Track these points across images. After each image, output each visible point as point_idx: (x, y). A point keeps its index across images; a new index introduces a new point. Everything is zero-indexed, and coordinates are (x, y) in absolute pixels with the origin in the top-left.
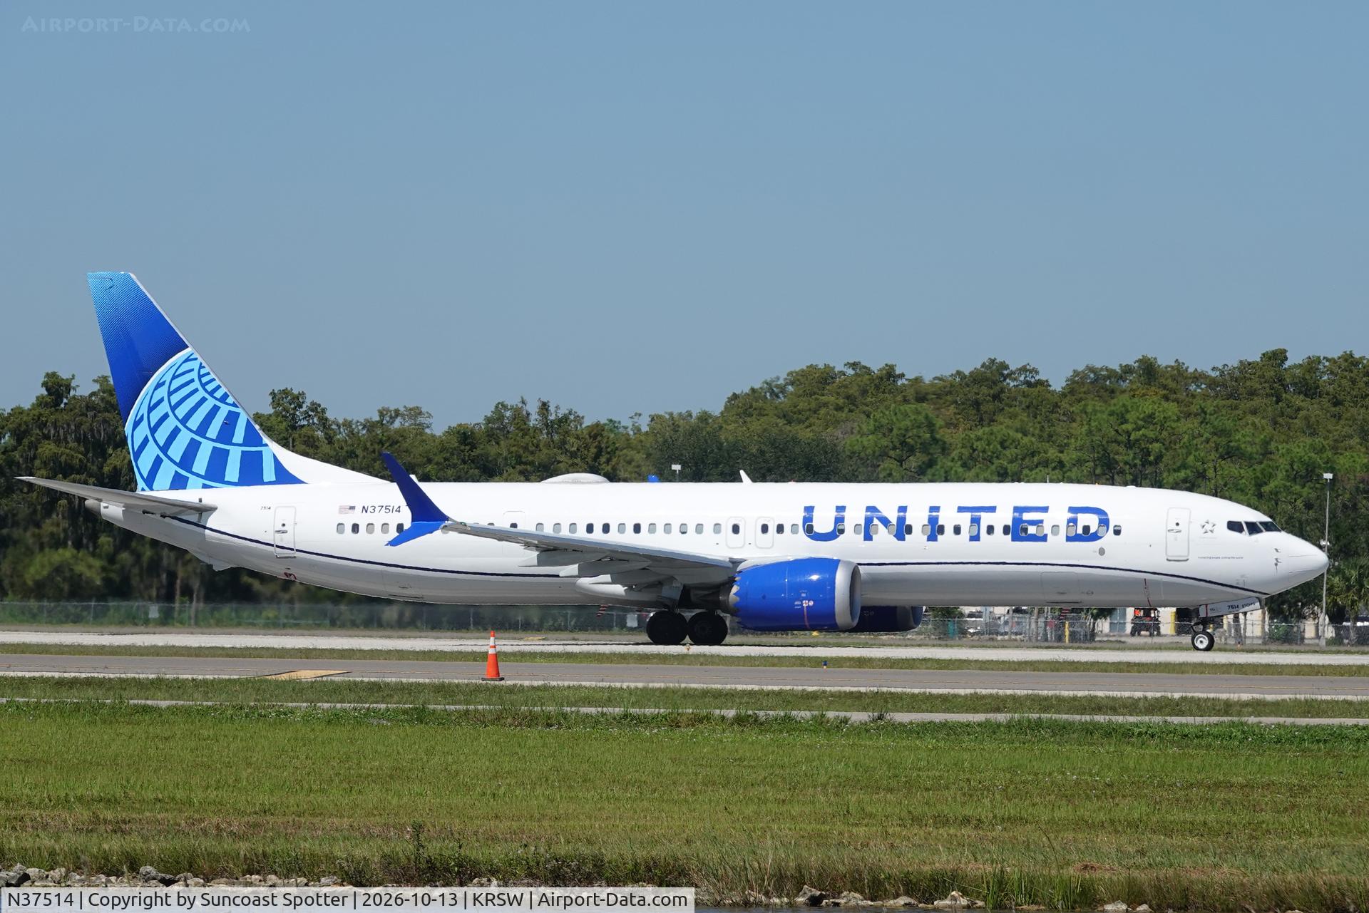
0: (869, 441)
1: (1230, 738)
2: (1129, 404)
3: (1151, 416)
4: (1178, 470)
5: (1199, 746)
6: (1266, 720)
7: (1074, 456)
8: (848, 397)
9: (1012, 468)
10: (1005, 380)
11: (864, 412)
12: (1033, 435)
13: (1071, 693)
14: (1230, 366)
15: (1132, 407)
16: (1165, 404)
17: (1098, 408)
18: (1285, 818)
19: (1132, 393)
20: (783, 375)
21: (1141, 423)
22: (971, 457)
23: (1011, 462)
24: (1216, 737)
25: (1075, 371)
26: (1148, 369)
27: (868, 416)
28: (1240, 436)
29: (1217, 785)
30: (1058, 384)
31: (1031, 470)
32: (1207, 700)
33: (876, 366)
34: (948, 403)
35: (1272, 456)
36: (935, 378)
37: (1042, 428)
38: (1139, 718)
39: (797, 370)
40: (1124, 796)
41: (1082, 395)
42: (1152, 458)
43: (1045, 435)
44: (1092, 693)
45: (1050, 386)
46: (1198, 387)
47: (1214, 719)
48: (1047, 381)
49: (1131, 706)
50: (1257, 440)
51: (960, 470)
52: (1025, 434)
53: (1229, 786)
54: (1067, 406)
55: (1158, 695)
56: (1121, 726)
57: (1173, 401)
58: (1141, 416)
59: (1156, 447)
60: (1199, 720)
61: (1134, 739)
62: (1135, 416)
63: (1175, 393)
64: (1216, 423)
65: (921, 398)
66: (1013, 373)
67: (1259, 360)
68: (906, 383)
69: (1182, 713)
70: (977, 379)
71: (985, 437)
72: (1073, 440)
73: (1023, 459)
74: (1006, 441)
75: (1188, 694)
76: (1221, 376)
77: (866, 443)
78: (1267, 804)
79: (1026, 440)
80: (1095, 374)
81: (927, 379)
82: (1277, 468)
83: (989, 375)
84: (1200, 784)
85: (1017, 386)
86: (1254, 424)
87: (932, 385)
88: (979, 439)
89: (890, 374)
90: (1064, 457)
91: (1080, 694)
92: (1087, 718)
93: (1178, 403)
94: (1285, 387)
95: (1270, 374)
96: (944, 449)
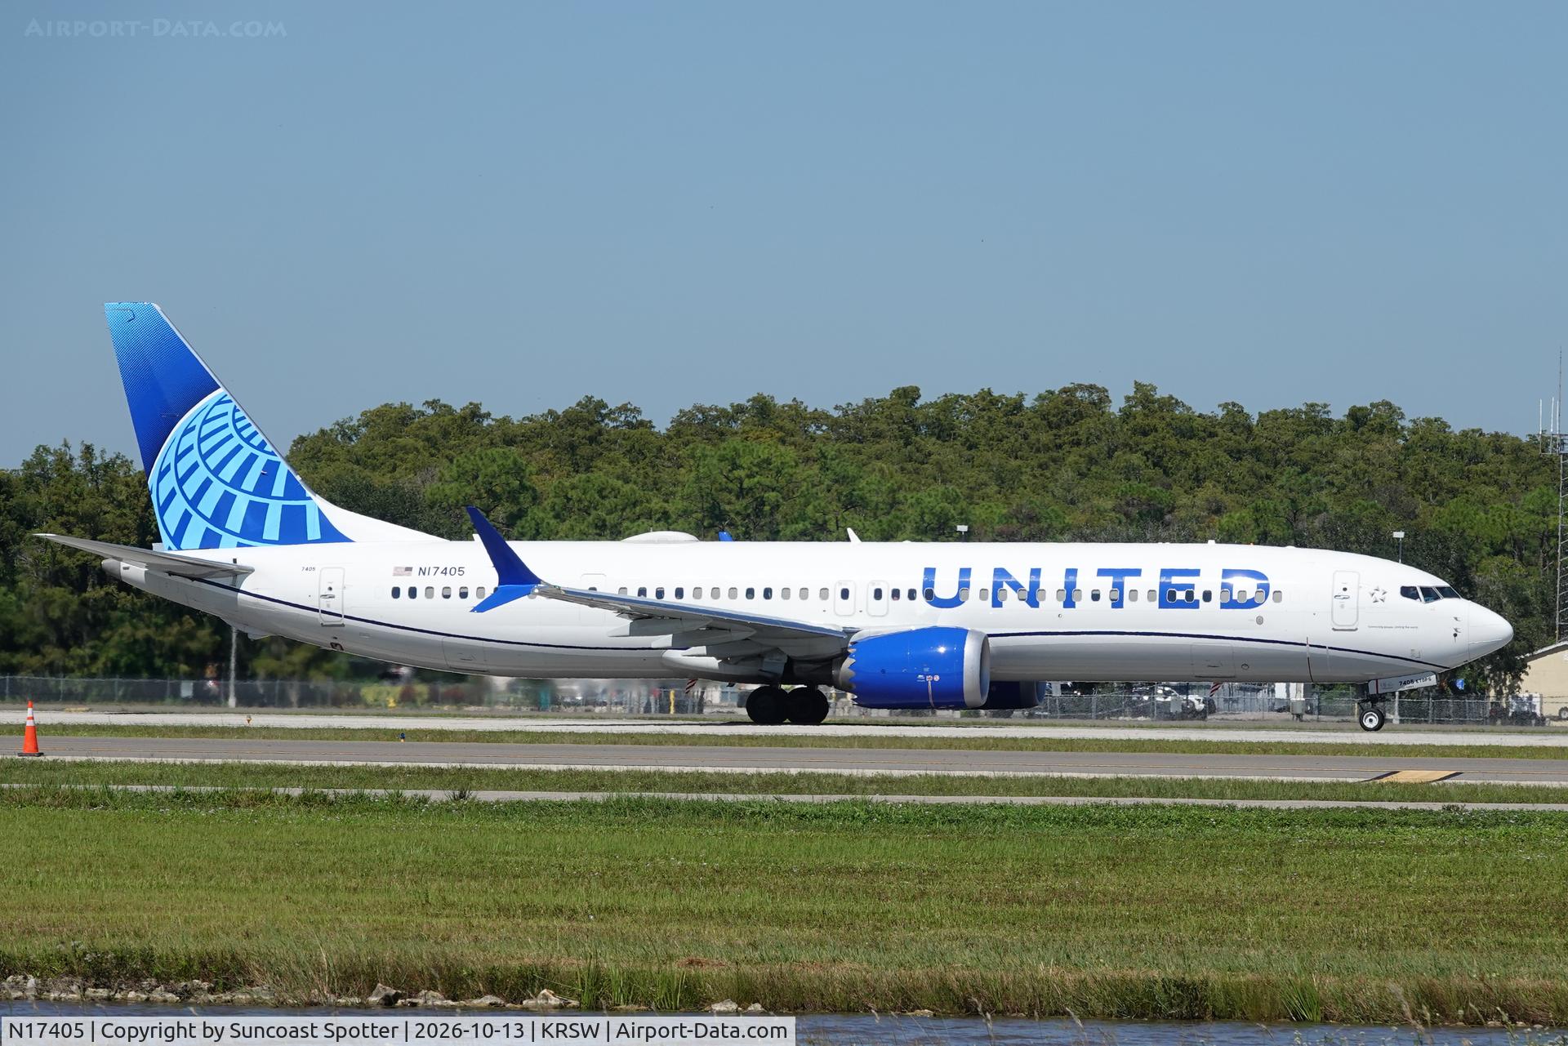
0: (451, 489)
1: (853, 818)
2: (740, 447)
3: (768, 461)
4: (795, 521)
5: (818, 828)
6: (893, 799)
7: (680, 506)
8: (428, 439)
9: (611, 519)
10: (603, 421)
11: (447, 457)
12: (635, 483)
13: (677, 769)
14: (854, 404)
15: (744, 450)
16: (782, 448)
17: (708, 453)
18: (913, 908)
19: (745, 435)
20: (357, 416)
21: (755, 469)
22: (564, 508)
23: (610, 512)
24: (837, 817)
25: (681, 411)
26: (763, 409)
27: (451, 461)
28: (864, 484)
29: (838, 871)
30: (662, 426)
31: (633, 521)
32: (828, 776)
33: (458, 405)
34: (539, 447)
35: (901, 507)
36: (524, 419)
37: (646, 475)
38: (751, 796)
39: (372, 409)
40: (734, 884)
41: (690, 438)
42: (767, 508)
43: (649, 481)
44: (701, 769)
45: (654, 427)
46: (818, 428)
47: (836, 798)
48: (650, 422)
49: (742, 784)
50: (884, 488)
51: (552, 522)
52: (627, 481)
53: (852, 871)
54: (673, 450)
55: (773, 771)
56: (731, 805)
57: (790, 444)
58: (755, 462)
59: (772, 496)
60: (817, 798)
61: (746, 820)
62: (749, 462)
63: (792, 435)
64: (838, 470)
65: (510, 441)
66: (611, 412)
67: (888, 397)
68: (493, 423)
69: (799, 791)
70: (572, 419)
71: (582, 484)
72: (679, 489)
73: (623, 510)
74: (604, 489)
75: (807, 770)
76: (844, 416)
77: (448, 492)
78: (893, 891)
79: (627, 488)
80: (703, 414)
81: (516, 418)
82: (905, 519)
83: (585, 415)
84: (819, 870)
85: (617, 426)
86: (881, 470)
87: (521, 425)
88: (574, 487)
89: (474, 414)
90: (670, 507)
91: (687, 770)
92: (694, 796)
93: (796, 446)
94: (916, 429)
95: (899, 414)
96: (535, 499)
